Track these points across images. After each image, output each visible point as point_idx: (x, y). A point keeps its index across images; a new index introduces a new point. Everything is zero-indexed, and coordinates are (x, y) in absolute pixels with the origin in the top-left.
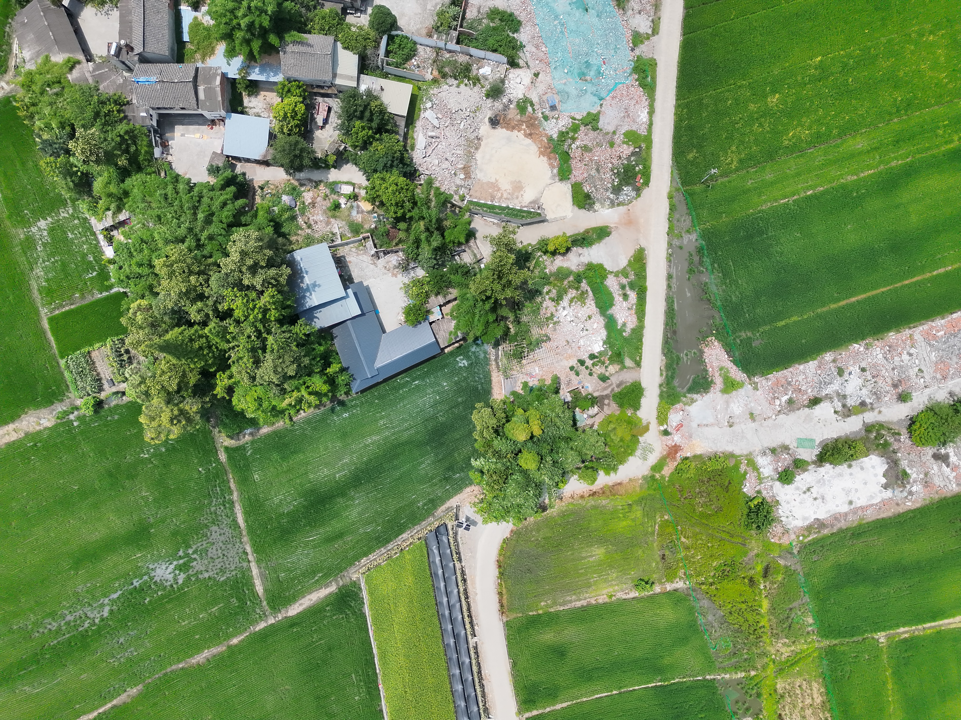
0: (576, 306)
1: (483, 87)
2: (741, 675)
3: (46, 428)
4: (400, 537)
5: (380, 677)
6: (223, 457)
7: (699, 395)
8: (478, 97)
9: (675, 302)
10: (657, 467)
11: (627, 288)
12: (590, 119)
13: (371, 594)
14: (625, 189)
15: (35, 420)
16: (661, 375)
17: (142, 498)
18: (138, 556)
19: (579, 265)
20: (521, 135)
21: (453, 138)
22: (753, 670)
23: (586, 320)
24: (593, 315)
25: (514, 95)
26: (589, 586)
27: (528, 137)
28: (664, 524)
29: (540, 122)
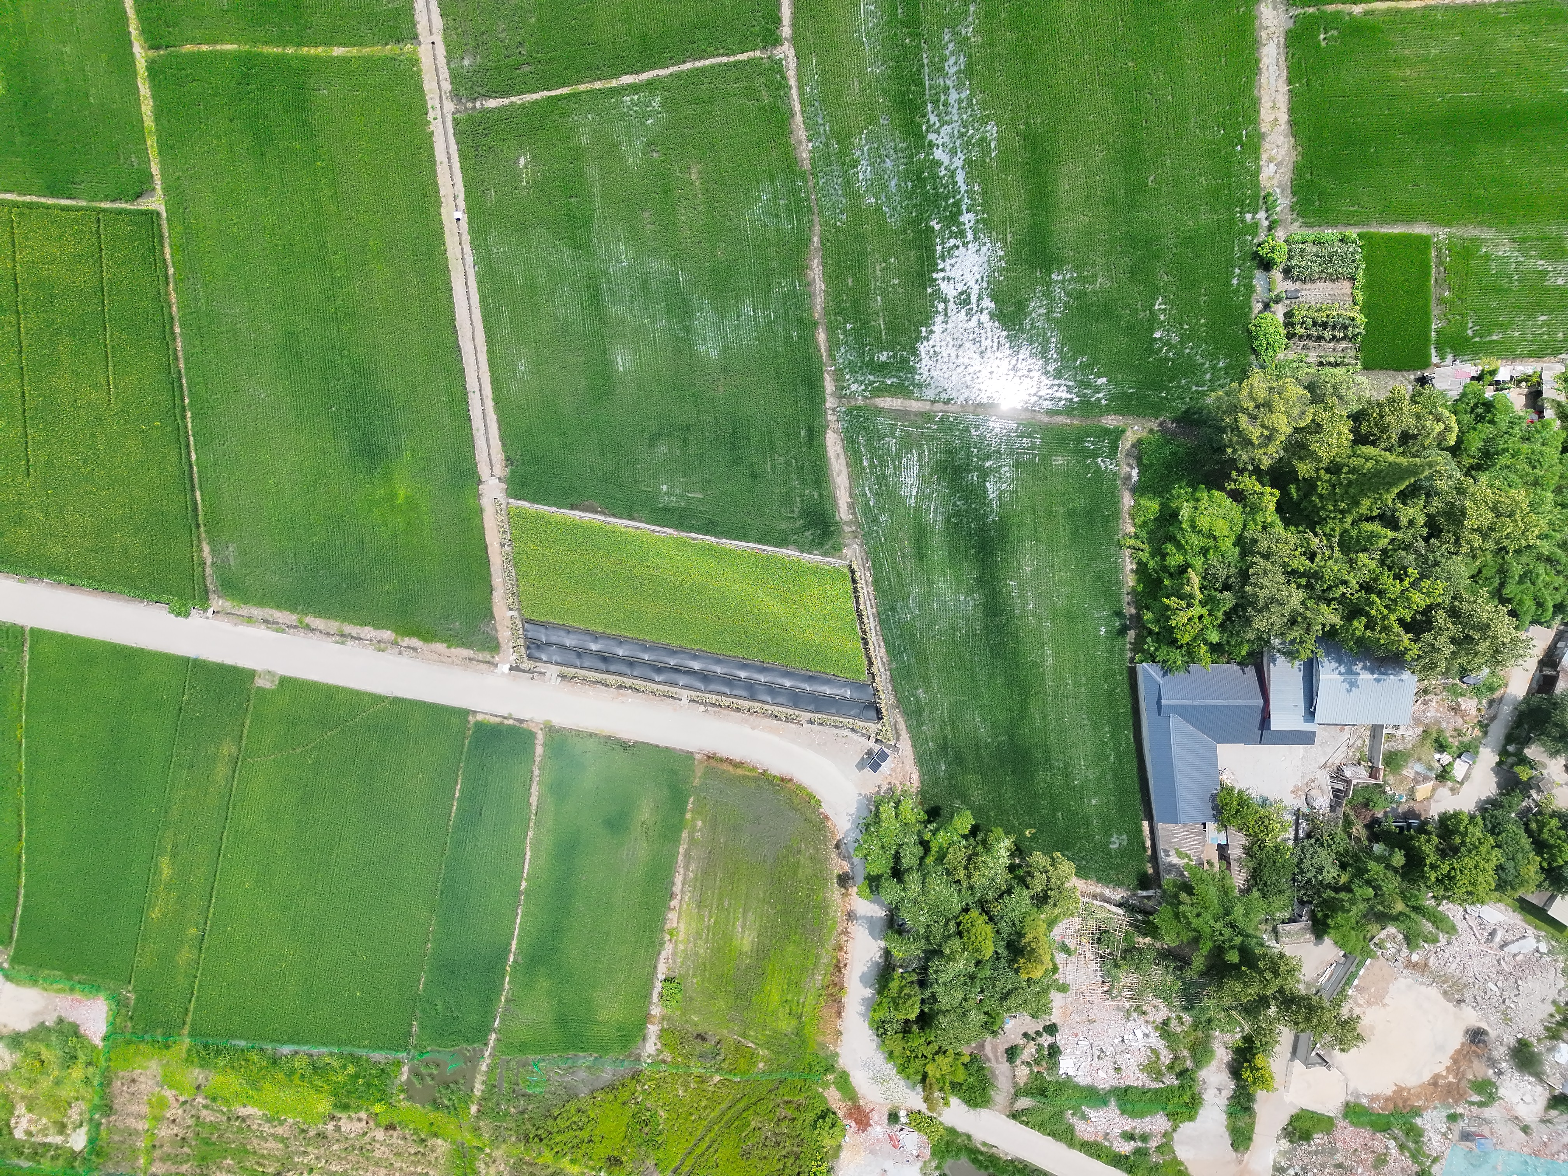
0: (1144, 1057)
1: (1539, 1040)
2: (478, 1089)
3: (1259, 169)
4: (882, 644)
5: (683, 535)
6: (1110, 421)
8: (1525, 1026)
10: (844, 1082)
11: (1140, 1144)
13: (816, 571)
15: (1279, 158)
16: (984, 1144)
17: (1094, 277)
18: (1009, 236)
19: (1205, 1083)
20: (1441, 1069)
21: (1476, 966)
22: (479, 1111)
23: (1115, 1063)
24: (1118, 1076)
25: (1507, 1083)
26: (700, 905)
27: (1433, 1078)
28: (752, 1058)
29: (1450, 1106)
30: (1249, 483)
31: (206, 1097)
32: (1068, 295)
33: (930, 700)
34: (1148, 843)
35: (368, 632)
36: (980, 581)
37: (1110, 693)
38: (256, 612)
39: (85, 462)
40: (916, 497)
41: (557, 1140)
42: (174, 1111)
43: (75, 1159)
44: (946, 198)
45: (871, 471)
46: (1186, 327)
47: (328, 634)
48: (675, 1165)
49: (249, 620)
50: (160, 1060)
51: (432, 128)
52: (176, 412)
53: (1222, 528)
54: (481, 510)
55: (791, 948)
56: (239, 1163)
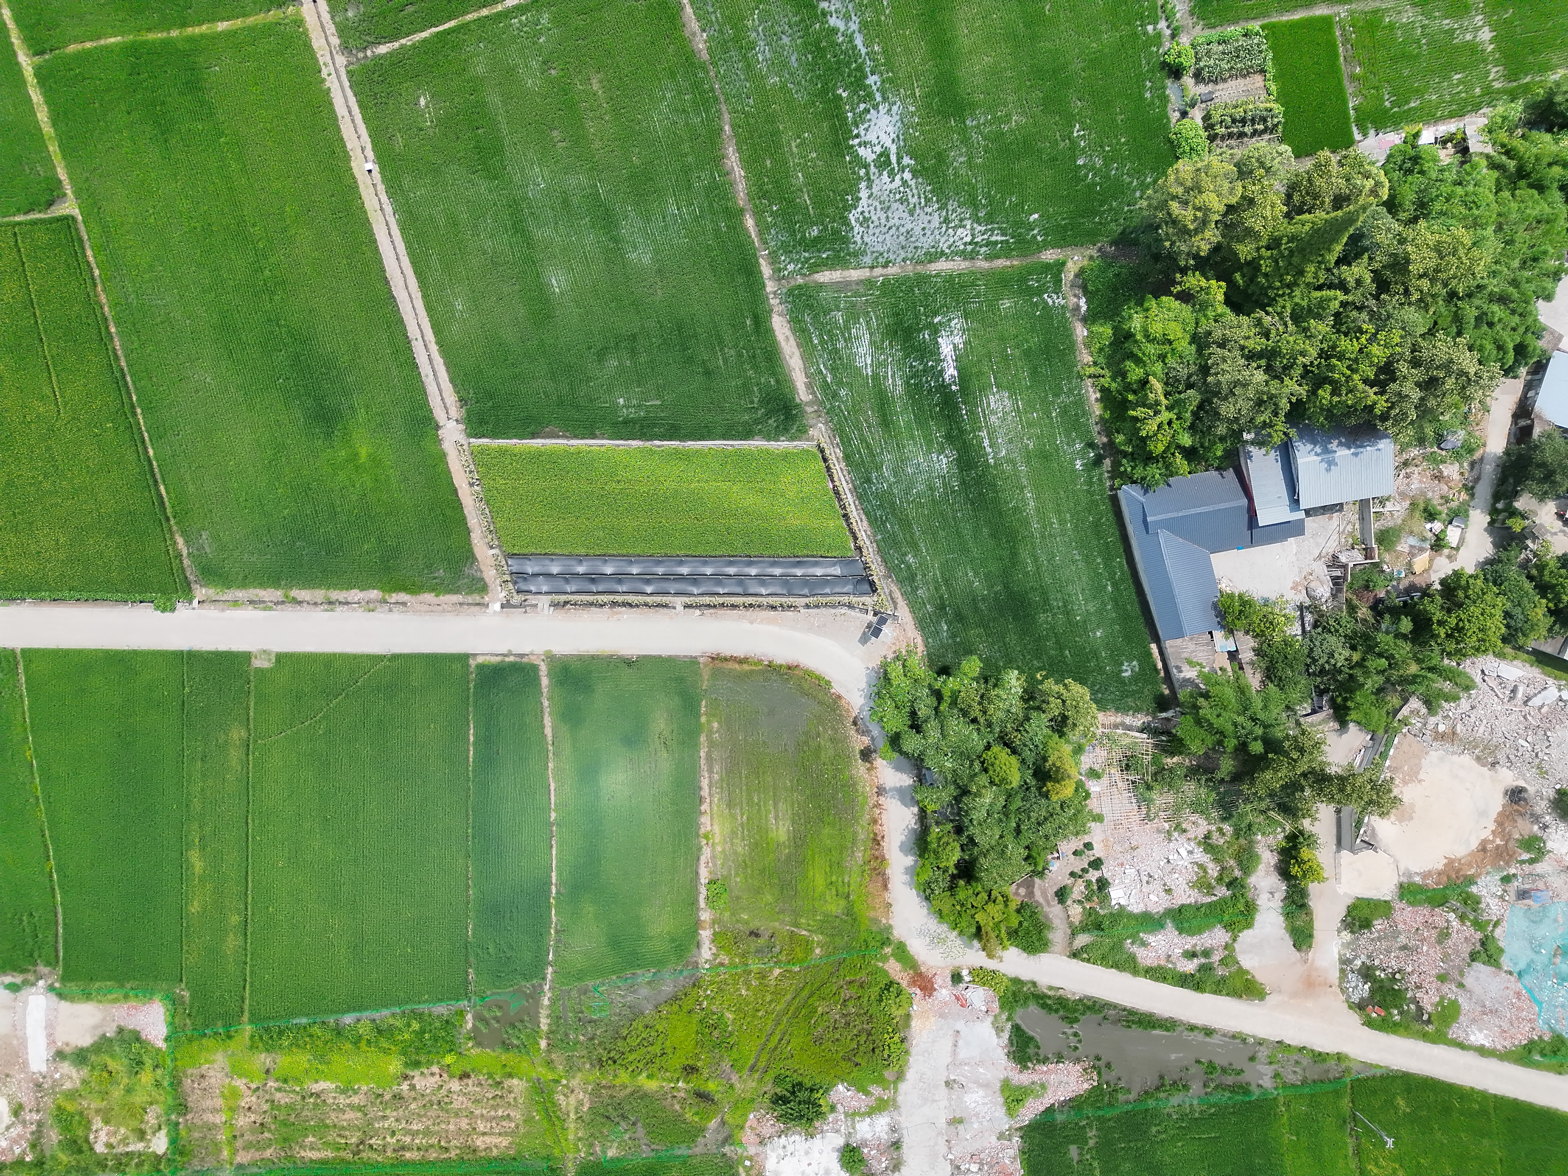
0: (1192, 873)
2: (544, 1023)
4: (864, 517)
5: (648, 444)
6: (1050, 256)
7: (1006, 1041)
8: (1561, 776)
9: (1165, 1033)
10: (902, 952)
11: (1203, 960)
12: (1492, 950)
13: (785, 456)
14: (1366, 987)
16: (1051, 988)
17: (1008, 116)
18: (917, 90)
19: (1256, 889)
20: (1487, 834)
21: (1504, 725)
22: (549, 1045)
23: (1165, 885)
24: (1170, 898)
25: (1553, 836)
26: (730, 805)
27: (1480, 844)
28: (807, 945)
29: (1503, 869)
30: (1194, 281)
31: (277, 1080)
32: (985, 139)
33: (921, 564)
34: (1160, 665)
35: (355, 595)
36: (949, 437)
37: (1096, 525)
38: (241, 594)
39: (46, 476)
40: (872, 365)
41: (630, 1059)
42: (248, 1100)
43: (159, 1163)
44: (848, 65)
45: (822, 346)
46: (1107, 149)
47: (315, 604)
48: (751, 1062)
49: (235, 603)
50: (226, 1052)
51: (328, 84)
52: (126, 411)
53: (1175, 331)
54: (444, 455)
55: (827, 831)
56: (321, 1139)
